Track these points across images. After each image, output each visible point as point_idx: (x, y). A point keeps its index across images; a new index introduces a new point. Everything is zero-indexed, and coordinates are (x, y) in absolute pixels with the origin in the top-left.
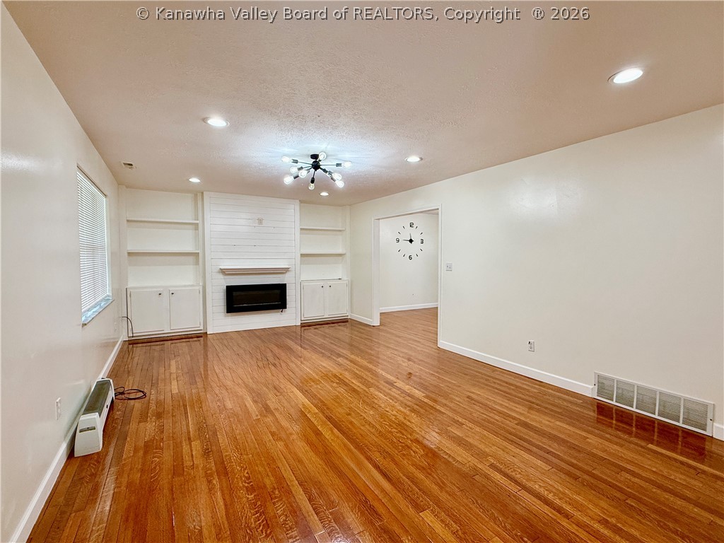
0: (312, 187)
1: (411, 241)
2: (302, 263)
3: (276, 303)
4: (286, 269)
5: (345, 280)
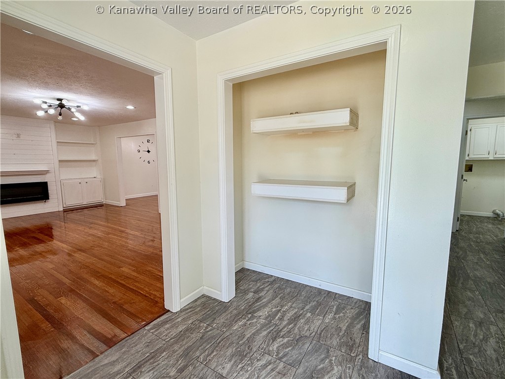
0: (60, 118)
1: (149, 151)
2: (60, 167)
3: (39, 196)
4: (46, 171)
5: (99, 178)
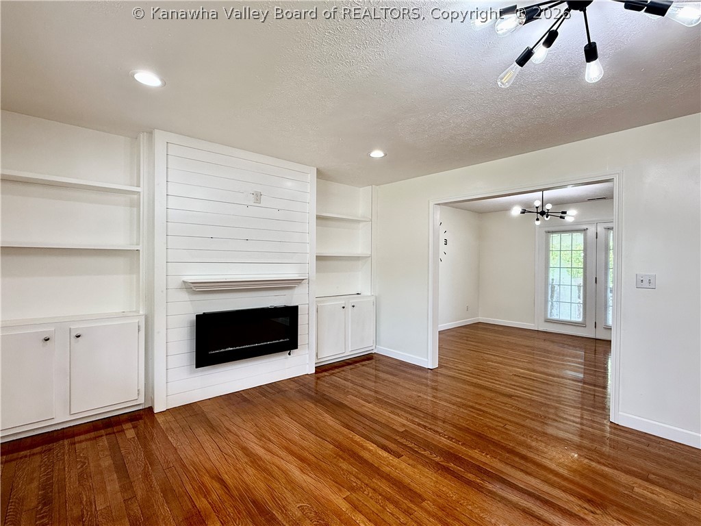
2: (318, 270)
3: (282, 340)
4: (299, 281)
5: (369, 296)
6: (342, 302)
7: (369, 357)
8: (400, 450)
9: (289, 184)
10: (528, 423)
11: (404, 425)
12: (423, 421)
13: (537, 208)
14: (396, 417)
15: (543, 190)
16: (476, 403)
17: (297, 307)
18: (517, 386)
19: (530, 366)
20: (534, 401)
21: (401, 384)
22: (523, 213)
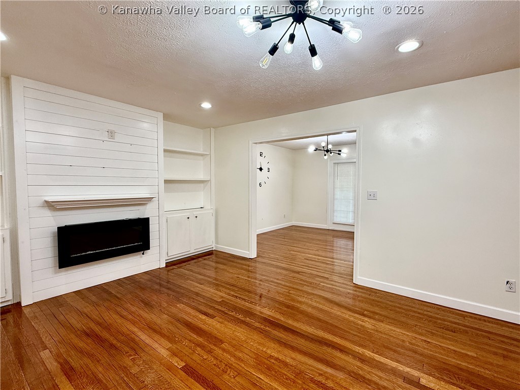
1: (261, 169)
2: (166, 190)
3: (136, 244)
4: (150, 199)
5: (209, 209)
6: (187, 214)
7: (210, 253)
8: (215, 313)
9: (145, 125)
10: (305, 288)
11: (222, 297)
12: (236, 293)
13: (323, 147)
14: (218, 292)
15: (328, 135)
16: (275, 278)
17: (148, 219)
18: (306, 266)
19: (317, 253)
20: (312, 274)
21: (228, 270)
22: (315, 150)
